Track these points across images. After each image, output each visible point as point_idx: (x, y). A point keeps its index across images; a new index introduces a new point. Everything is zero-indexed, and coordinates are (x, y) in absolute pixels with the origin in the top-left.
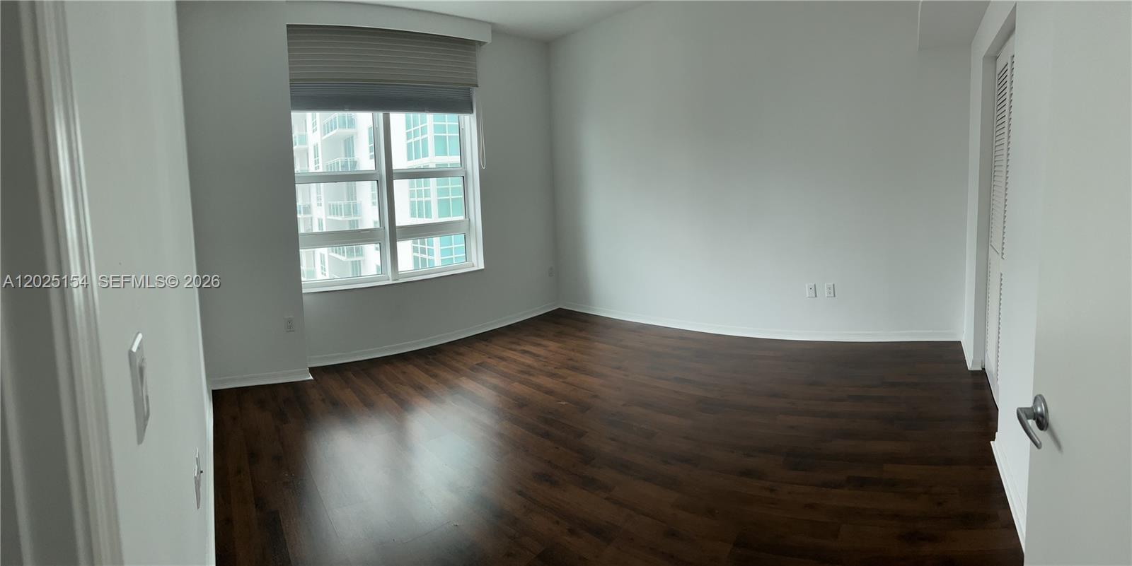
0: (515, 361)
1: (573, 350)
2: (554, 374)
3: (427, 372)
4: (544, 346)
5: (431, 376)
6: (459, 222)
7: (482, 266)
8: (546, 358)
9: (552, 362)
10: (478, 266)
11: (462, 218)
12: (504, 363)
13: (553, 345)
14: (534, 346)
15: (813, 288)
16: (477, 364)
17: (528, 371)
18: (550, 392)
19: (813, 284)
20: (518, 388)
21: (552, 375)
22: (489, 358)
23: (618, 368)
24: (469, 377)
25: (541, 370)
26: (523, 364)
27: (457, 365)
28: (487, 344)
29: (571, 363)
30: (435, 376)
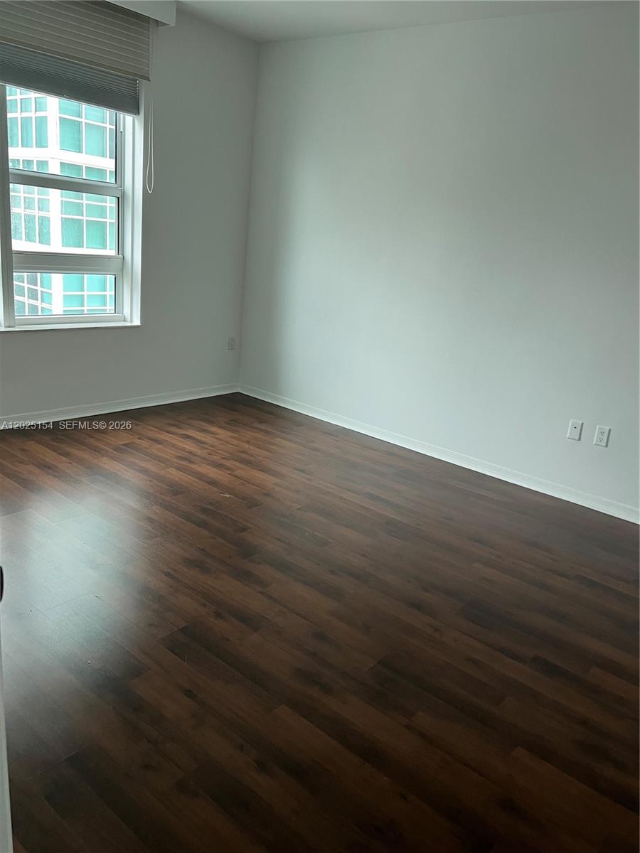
0: (173, 445)
1: (248, 442)
2: (220, 465)
3: (54, 449)
4: (214, 433)
5: (61, 454)
6: (109, 258)
7: (137, 322)
8: (213, 446)
9: (219, 452)
10: (131, 321)
11: (113, 253)
12: (159, 446)
13: (223, 434)
14: (199, 431)
15: (579, 428)
16: (123, 445)
17: (189, 457)
18: (213, 483)
19: (581, 422)
20: (174, 474)
21: (219, 466)
22: (140, 439)
23: (302, 471)
24: (113, 458)
25: (206, 459)
26: (184, 449)
27: (97, 444)
28: (138, 423)
29: (243, 455)
30: (67, 455)
